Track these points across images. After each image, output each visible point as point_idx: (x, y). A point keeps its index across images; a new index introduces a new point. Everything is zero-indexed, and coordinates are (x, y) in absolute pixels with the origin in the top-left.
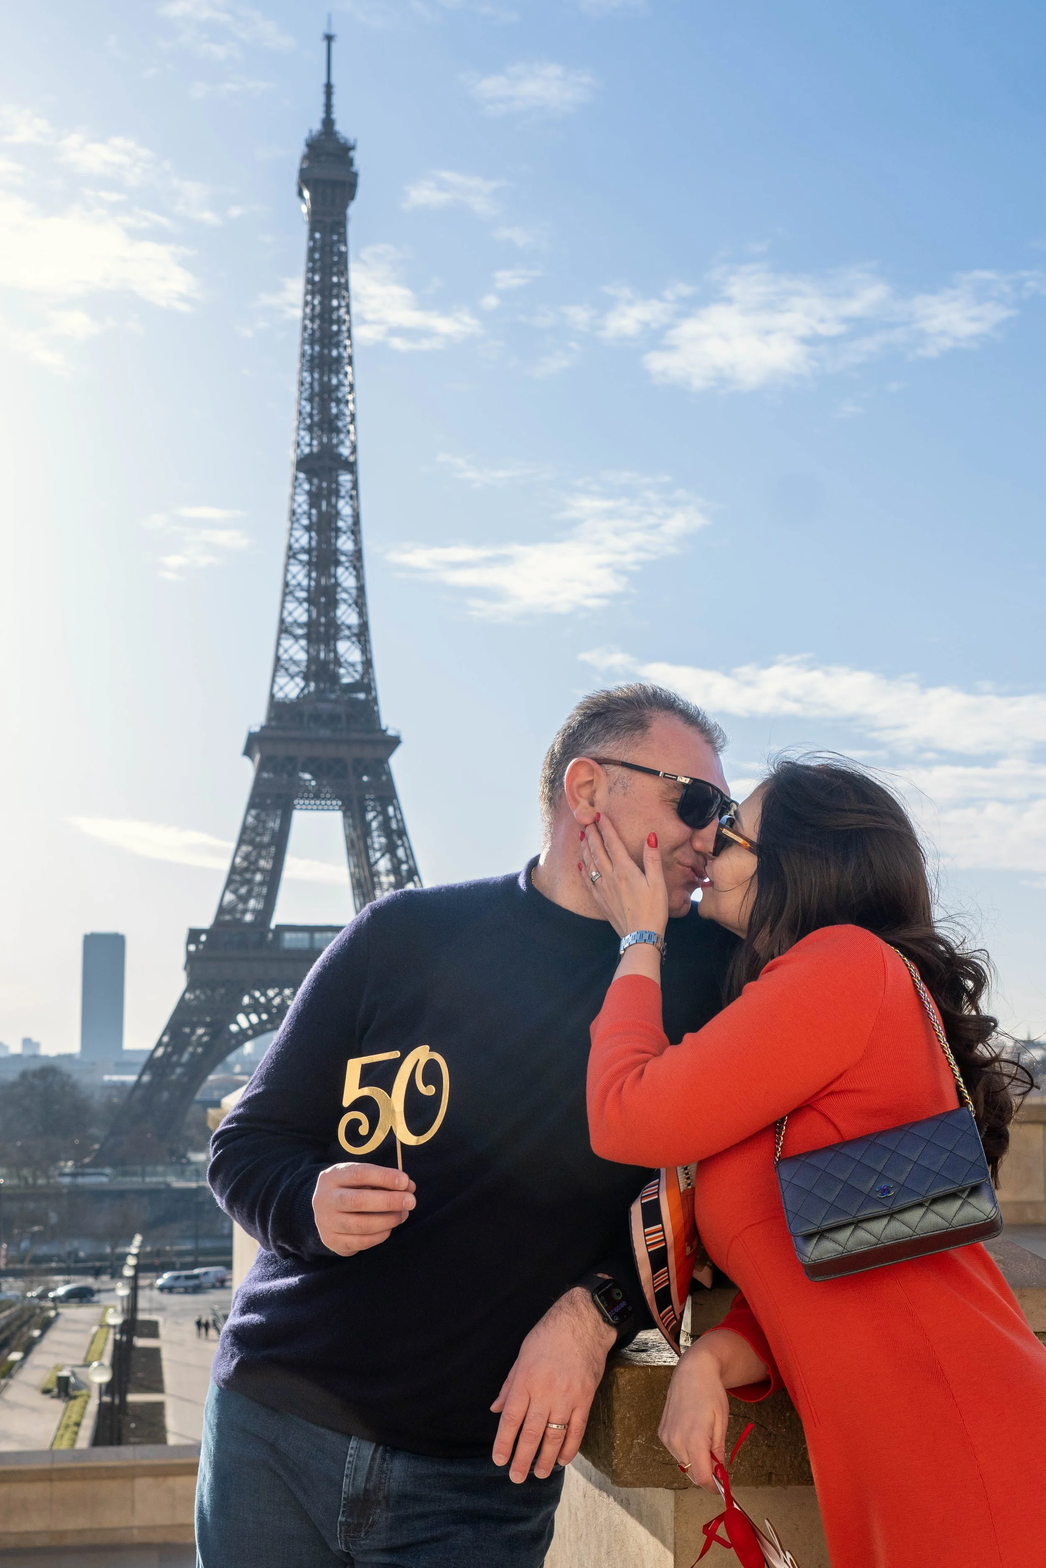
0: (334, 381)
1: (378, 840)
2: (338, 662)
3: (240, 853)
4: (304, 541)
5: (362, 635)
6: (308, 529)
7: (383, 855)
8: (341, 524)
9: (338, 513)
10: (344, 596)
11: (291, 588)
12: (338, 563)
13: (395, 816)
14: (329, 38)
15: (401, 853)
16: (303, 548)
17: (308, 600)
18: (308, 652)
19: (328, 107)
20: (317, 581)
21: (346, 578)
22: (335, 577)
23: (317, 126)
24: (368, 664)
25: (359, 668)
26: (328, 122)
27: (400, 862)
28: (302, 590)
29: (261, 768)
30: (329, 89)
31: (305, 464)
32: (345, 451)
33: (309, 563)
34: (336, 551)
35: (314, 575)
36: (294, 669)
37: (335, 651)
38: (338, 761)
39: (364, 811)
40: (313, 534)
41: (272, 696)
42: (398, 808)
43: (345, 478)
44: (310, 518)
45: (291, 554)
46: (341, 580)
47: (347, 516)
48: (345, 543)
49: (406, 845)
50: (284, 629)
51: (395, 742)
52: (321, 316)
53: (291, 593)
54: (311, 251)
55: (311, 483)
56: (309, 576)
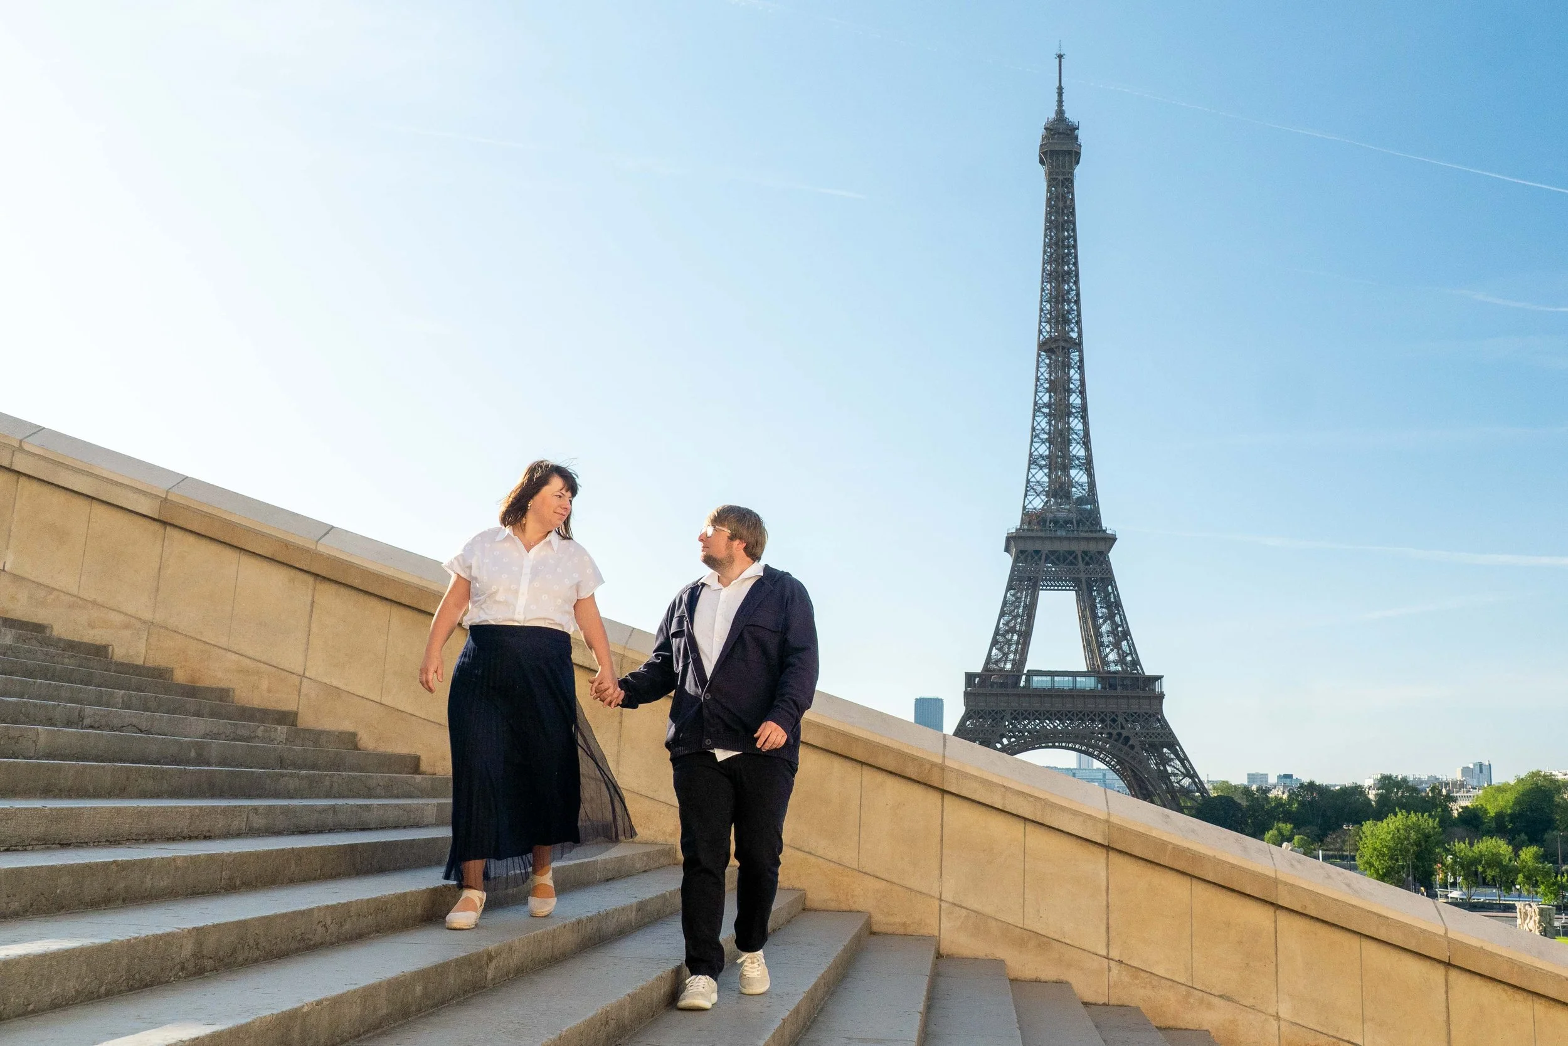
0: (1066, 287)
1: (1101, 611)
2: (1071, 484)
3: (1002, 621)
4: (1046, 399)
5: (1088, 465)
6: (1049, 390)
7: (1105, 622)
8: (1072, 386)
9: (1069, 380)
10: (1075, 436)
11: (1037, 432)
12: (1069, 414)
13: (1113, 592)
14: (1060, 57)
15: (1117, 618)
16: (1045, 404)
17: (1049, 440)
18: (1049, 477)
19: (1060, 102)
20: (1056, 426)
21: (1076, 424)
22: (1068, 423)
23: (1052, 115)
24: (1092, 485)
25: (1086, 488)
26: (1060, 112)
27: (1118, 626)
28: (1045, 433)
29: (1016, 560)
30: (1060, 90)
31: (1047, 347)
32: (1074, 335)
33: (1049, 414)
34: (1069, 405)
35: (1053, 422)
36: (1039, 489)
37: (1068, 476)
38: (1071, 553)
39: (1090, 591)
40: (1052, 394)
41: (1024, 508)
42: (1115, 587)
43: (1075, 356)
44: (1049, 383)
45: (1037, 409)
46: (1072, 425)
47: (1076, 380)
48: (1075, 399)
49: (1121, 613)
50: (1033, 461)
51: (1112, 540)
52: (1056, 244)
53: (1037, 435)
54: (1049, 200)
55: (1050, 358)
56: (1049, 423)
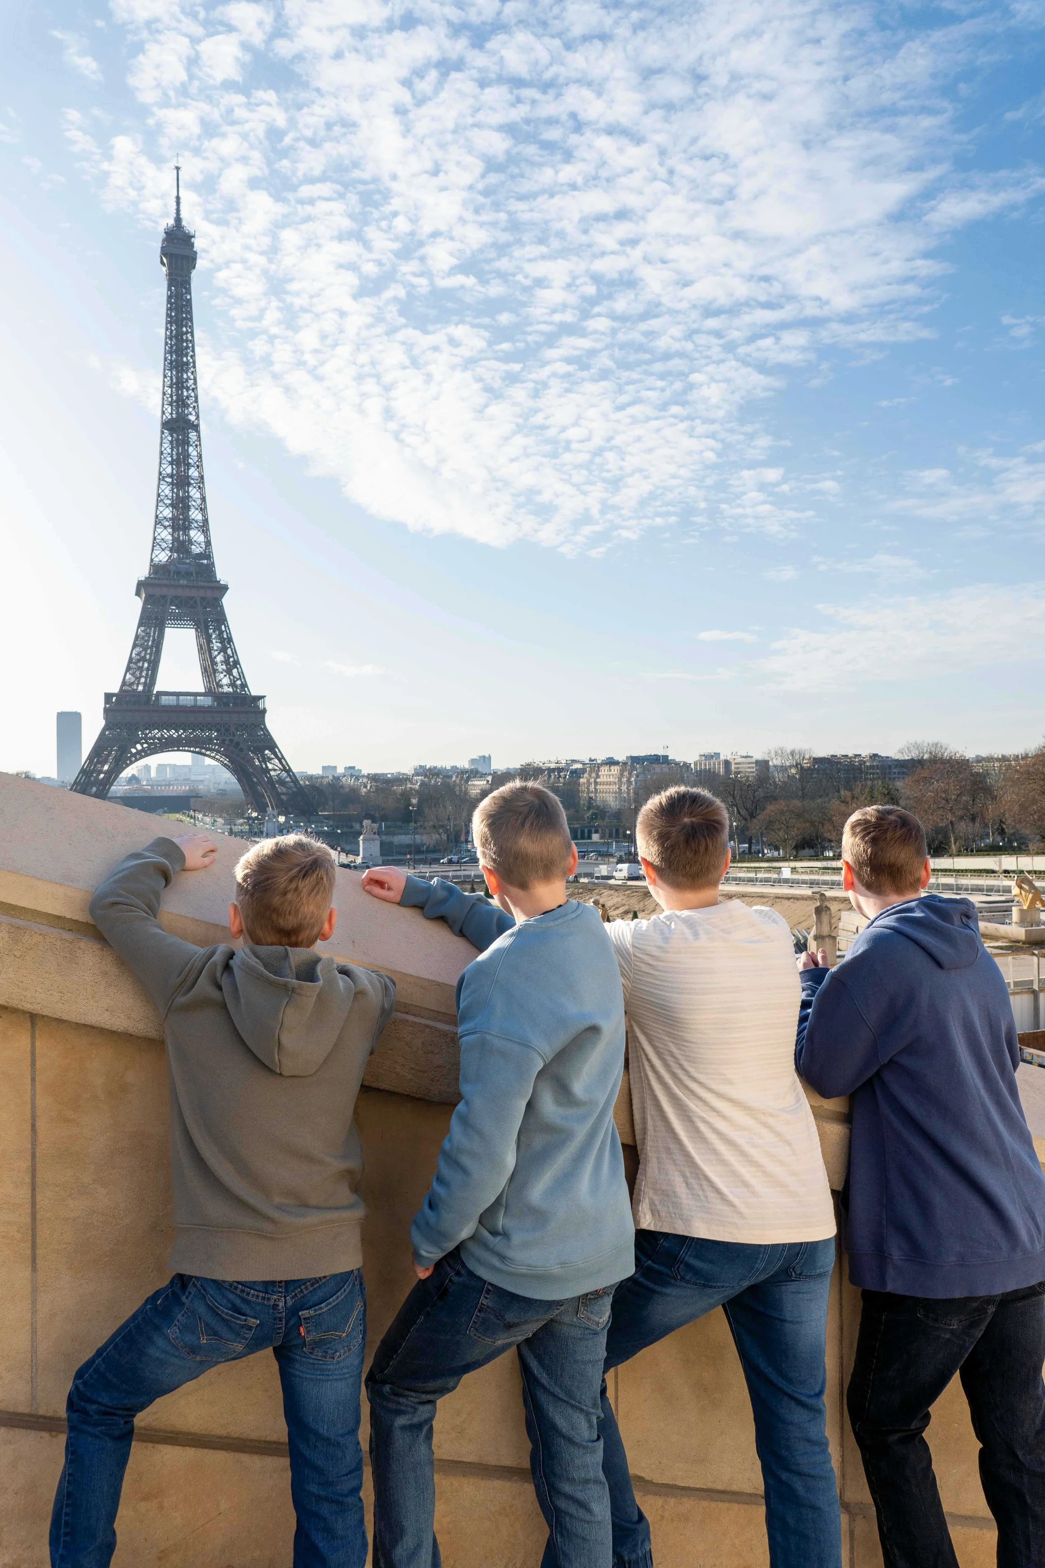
0: (185, 376)
1: (216, 645)
2: (190, 542)
3: (134, 652)
4: (169, 470)
5: (204, 527)
6: (171, 463)
7: (219, 653)
8: (190, 461)
9: (189, 455)
10: (194, 503)
11: (162, 498)
12: (189, 484)
13: (226, 631)
14: (178, 168)
15: (229, 651)
16: (168, 474)
17: (172, 505)
18: (172, 535)
19: (178, 210)
20: (178, 494)
21: (194, 493)
22: (188, 492)
24: (208, 543)
25: (203, 546)
26: (178, 220)
27: (229, 657)
28: (168, 499)
29: (145, 603)
30: (178, 199)
31: (169, 426)
32: (192, 418)
33: (172, 483)
34: (188, 477)
35: (175, 490)
36: (164, 545)
37: (188, 535)
38: (192, 598)
39: (207, 628)
40: (174, 467)
41: (152, 560)
42: (227, 626)
43: (193, 435)
44: (172, 457)
45: (161, 478)
46: (191, 494)
47: (194, 456)
48: (193, 473)
49: (233, 647)
50: (158, 522)
51: (225, 588)
52: (176, 337)
53: (162, 500)
54: (169, 298)
55: (172, 436)
56: (172, 490)
